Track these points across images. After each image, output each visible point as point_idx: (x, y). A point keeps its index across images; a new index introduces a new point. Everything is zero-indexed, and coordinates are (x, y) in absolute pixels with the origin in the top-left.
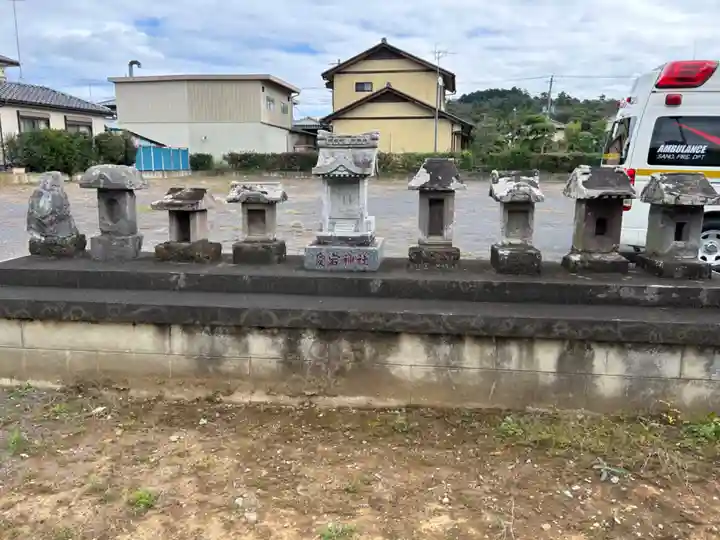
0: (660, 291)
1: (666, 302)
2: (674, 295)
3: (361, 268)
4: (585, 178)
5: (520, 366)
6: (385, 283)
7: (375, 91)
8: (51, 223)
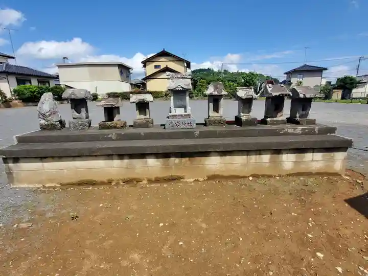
0: (302, 129)
1: (304, 133)
2: (307, 131)
3: (189, 127)
4: (271, 89)
5: (256, 160)
6: (201, 132)
7: (161, 68)
8: (50, 115)
